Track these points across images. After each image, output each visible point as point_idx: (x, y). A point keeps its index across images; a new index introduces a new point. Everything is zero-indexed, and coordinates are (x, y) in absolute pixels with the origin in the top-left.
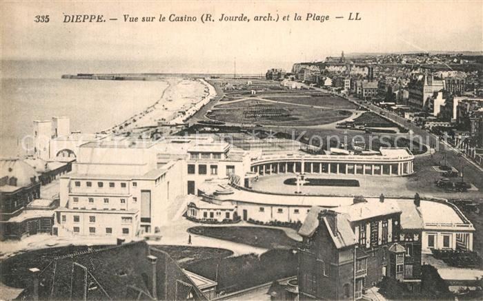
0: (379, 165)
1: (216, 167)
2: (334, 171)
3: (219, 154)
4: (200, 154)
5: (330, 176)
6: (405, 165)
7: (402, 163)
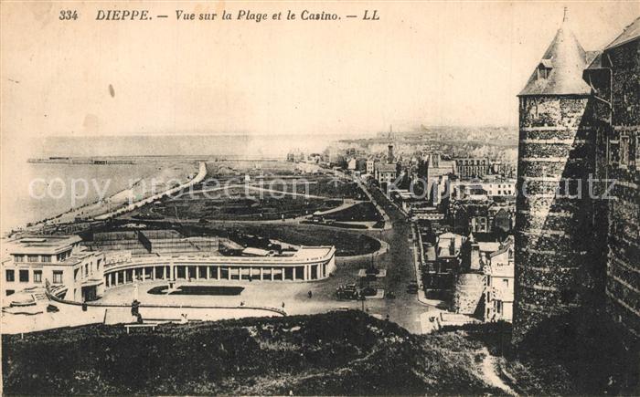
0: (280, 268)
1: (40, 272)
2: (214, 275)
3: (50, 256)
4: (26, 257)
5: (209, 282)
6: (314, 269)
7: (310, 265)
